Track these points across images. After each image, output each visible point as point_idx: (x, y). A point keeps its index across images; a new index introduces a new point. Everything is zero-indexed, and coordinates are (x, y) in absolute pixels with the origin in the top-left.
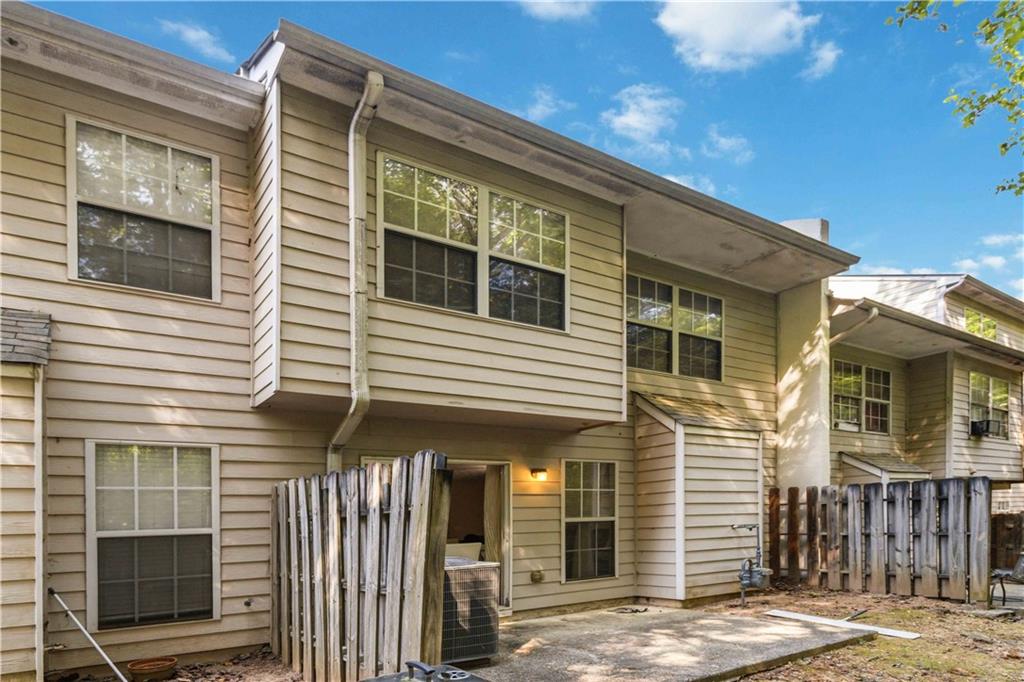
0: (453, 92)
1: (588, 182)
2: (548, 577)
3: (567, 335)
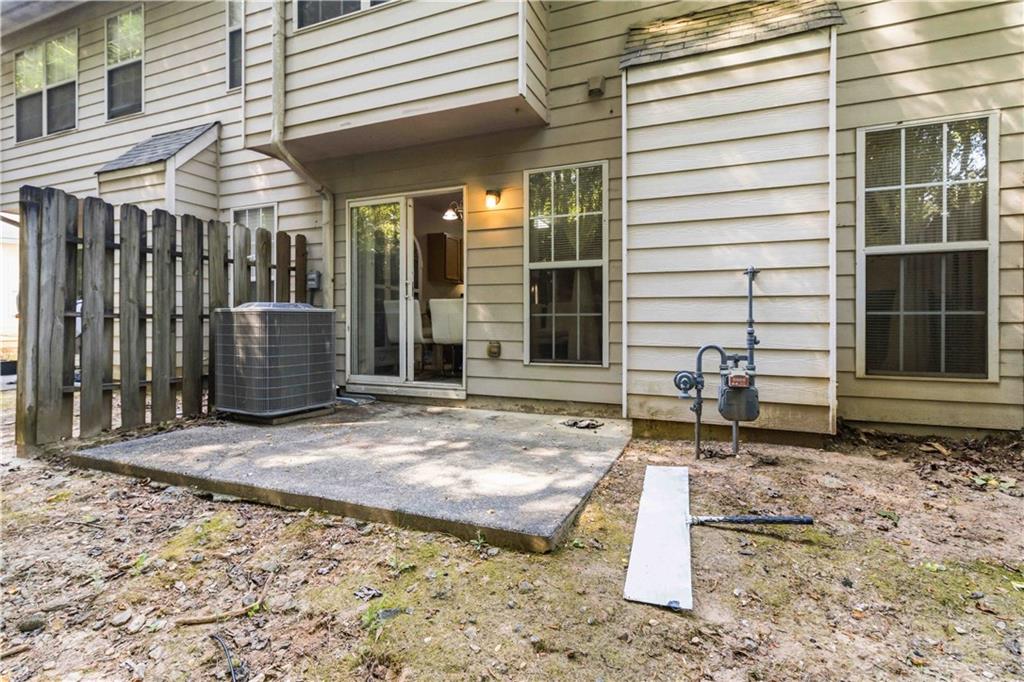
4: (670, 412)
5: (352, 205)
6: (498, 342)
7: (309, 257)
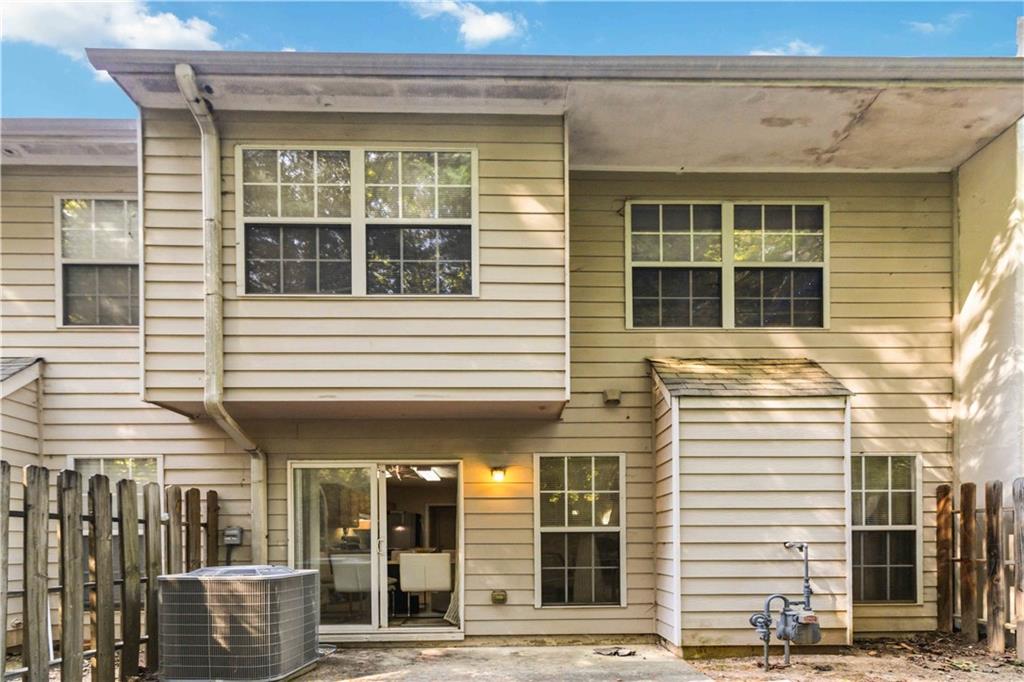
0: (401, 55)
1: (490, 100)
2: (513, 598)
3: (477, 300)
4: (719, 639)
5: (295, 466)
6: (503, 591)
7: (220, 512)
